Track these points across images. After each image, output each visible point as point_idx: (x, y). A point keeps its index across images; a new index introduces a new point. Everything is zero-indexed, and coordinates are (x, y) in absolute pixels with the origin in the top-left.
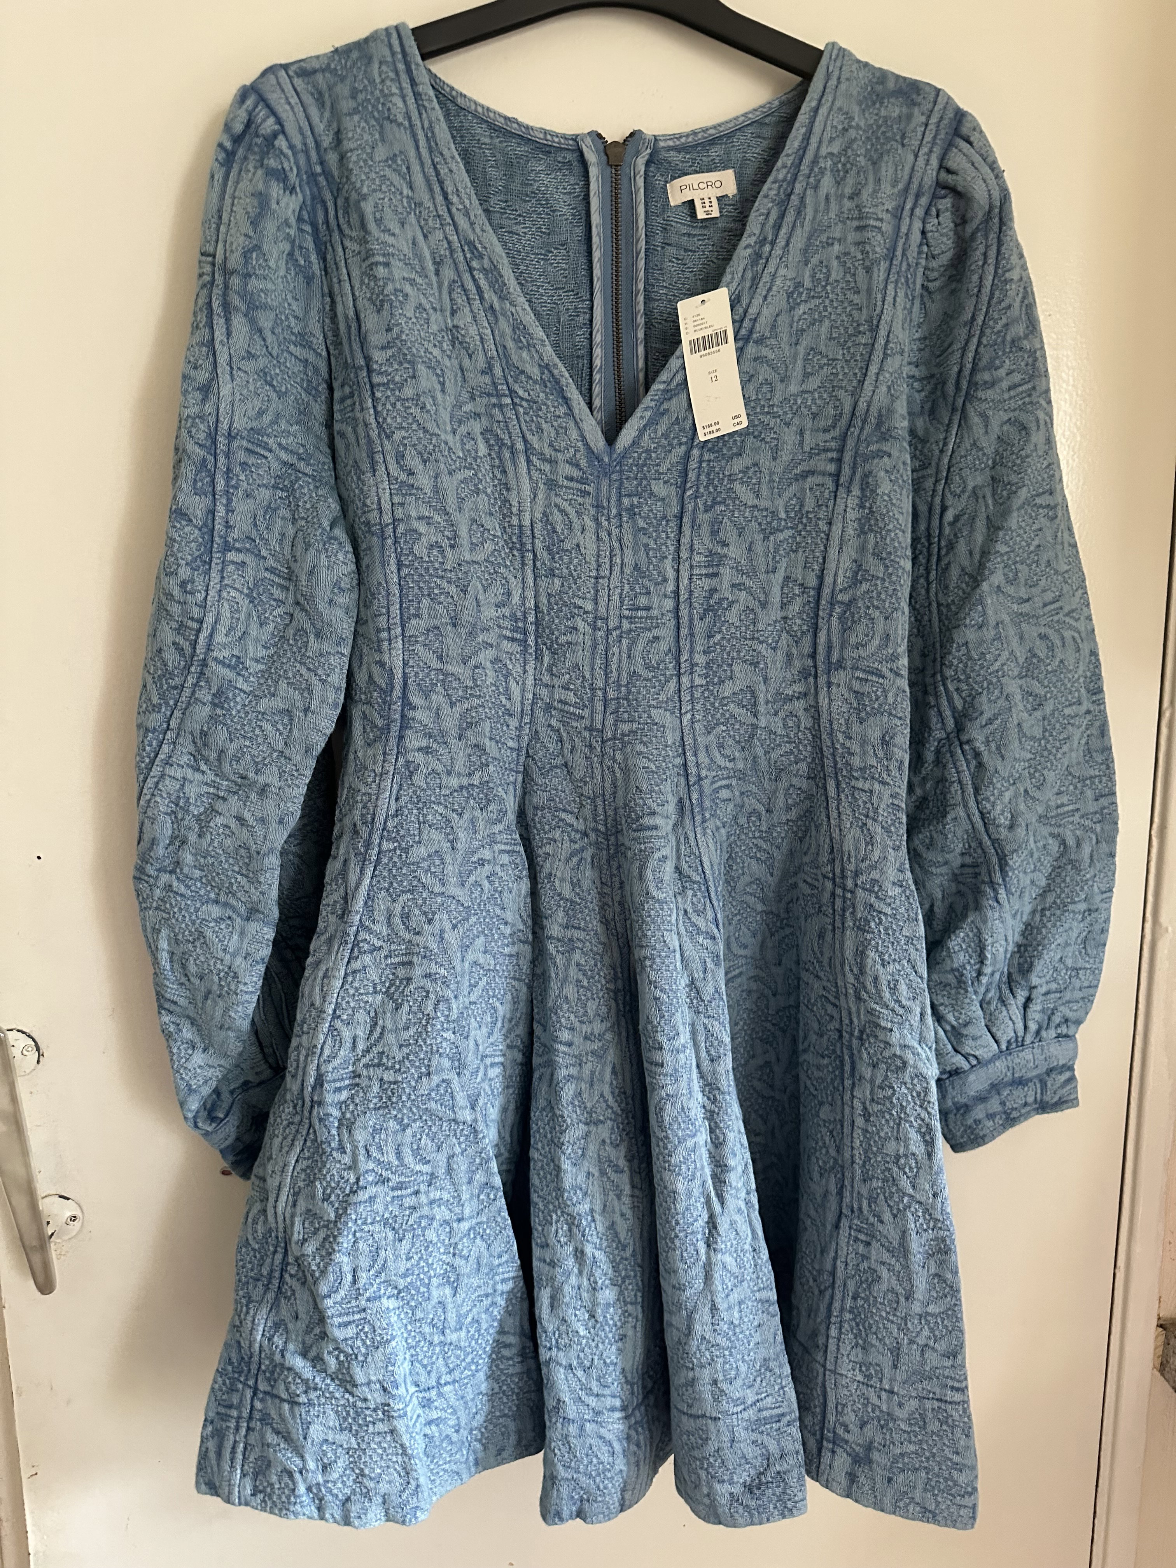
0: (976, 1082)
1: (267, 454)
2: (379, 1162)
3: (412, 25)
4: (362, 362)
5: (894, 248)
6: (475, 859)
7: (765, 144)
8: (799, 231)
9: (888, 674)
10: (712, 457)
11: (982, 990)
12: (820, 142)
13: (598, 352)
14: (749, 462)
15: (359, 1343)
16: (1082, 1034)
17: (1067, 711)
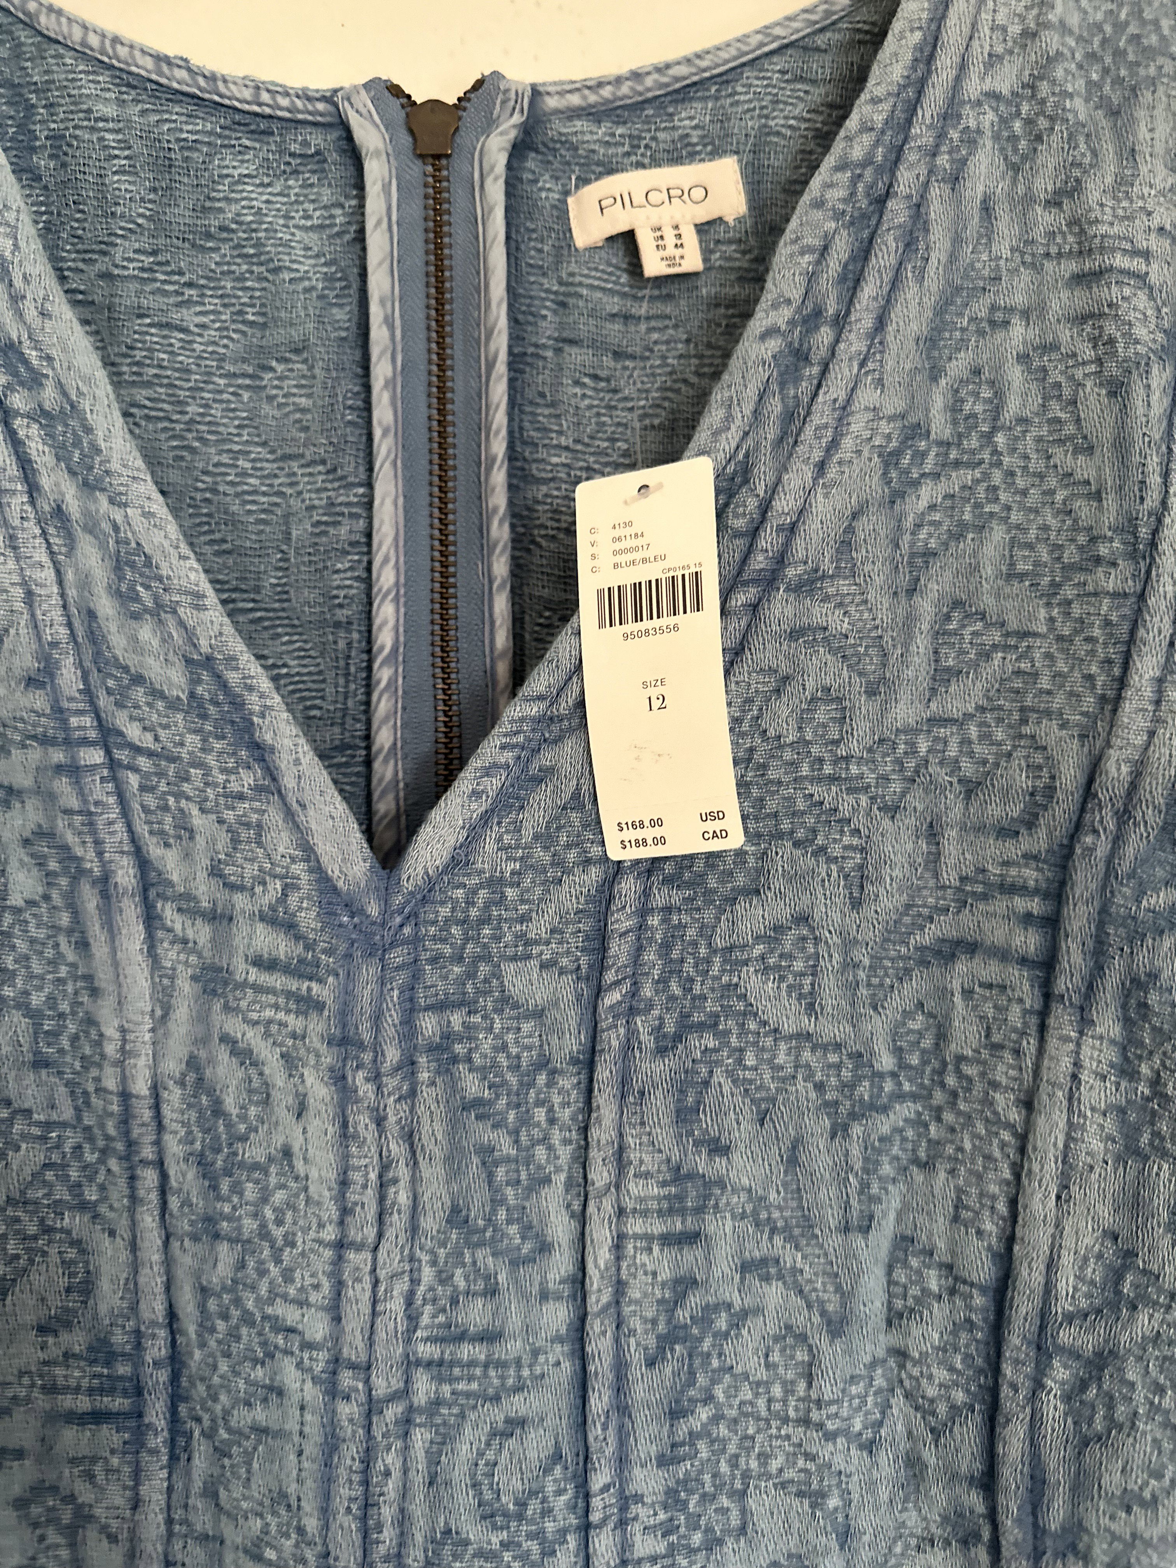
7: (818, 94)
8: (910, 292)
10: (677, 896)
12: (963, 67)
14: (781, 911)
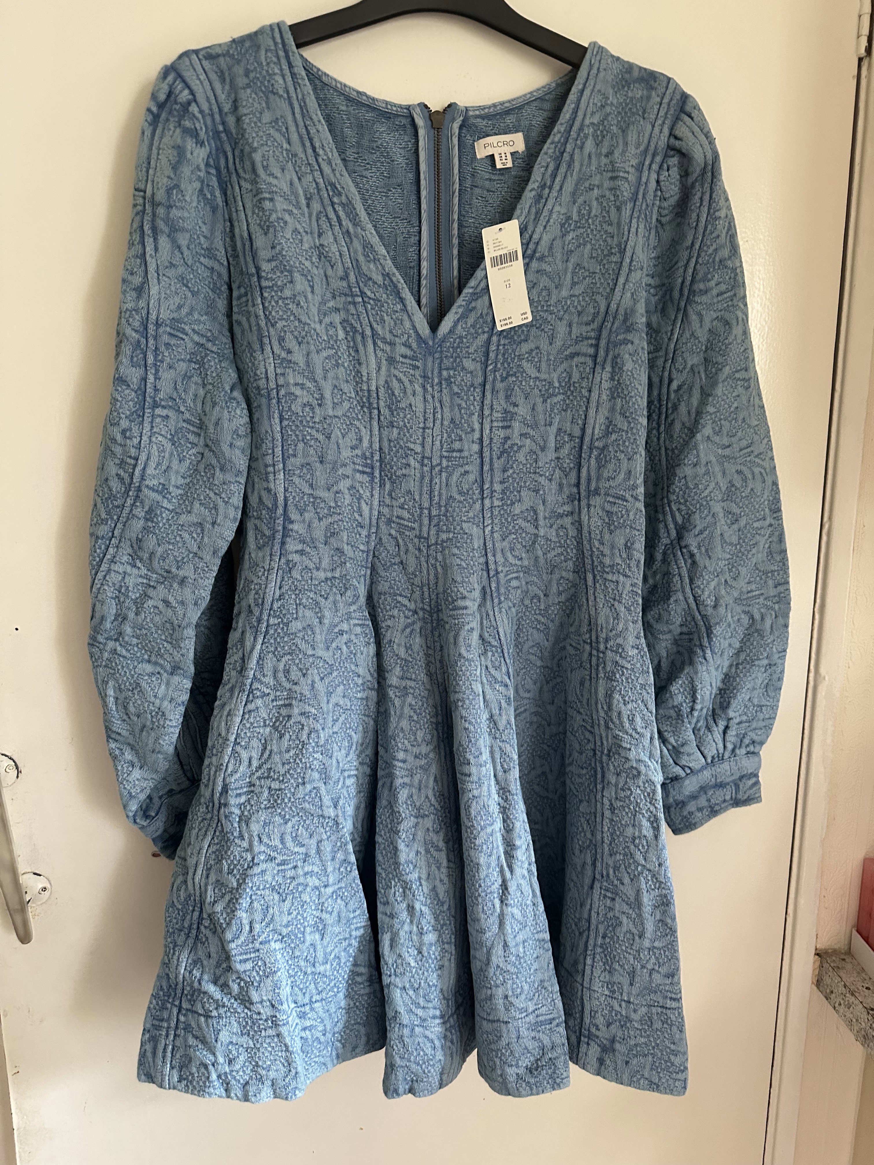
0: (690, 786)
1: (184, 337)
2: (268, 846)
3: (290, 23)
4: (254, 271)
5: (637, 193)
6: (336, 630)
7: (545, 114)
8: (569, 179)
9: (630, 499)
10: (507, 341)
11: (694, 721)
12: (585, 115)
13: (424, 264)
14: (532, 346)
15: (255, 974)
16: (764, 752)
17: (756, 525)
